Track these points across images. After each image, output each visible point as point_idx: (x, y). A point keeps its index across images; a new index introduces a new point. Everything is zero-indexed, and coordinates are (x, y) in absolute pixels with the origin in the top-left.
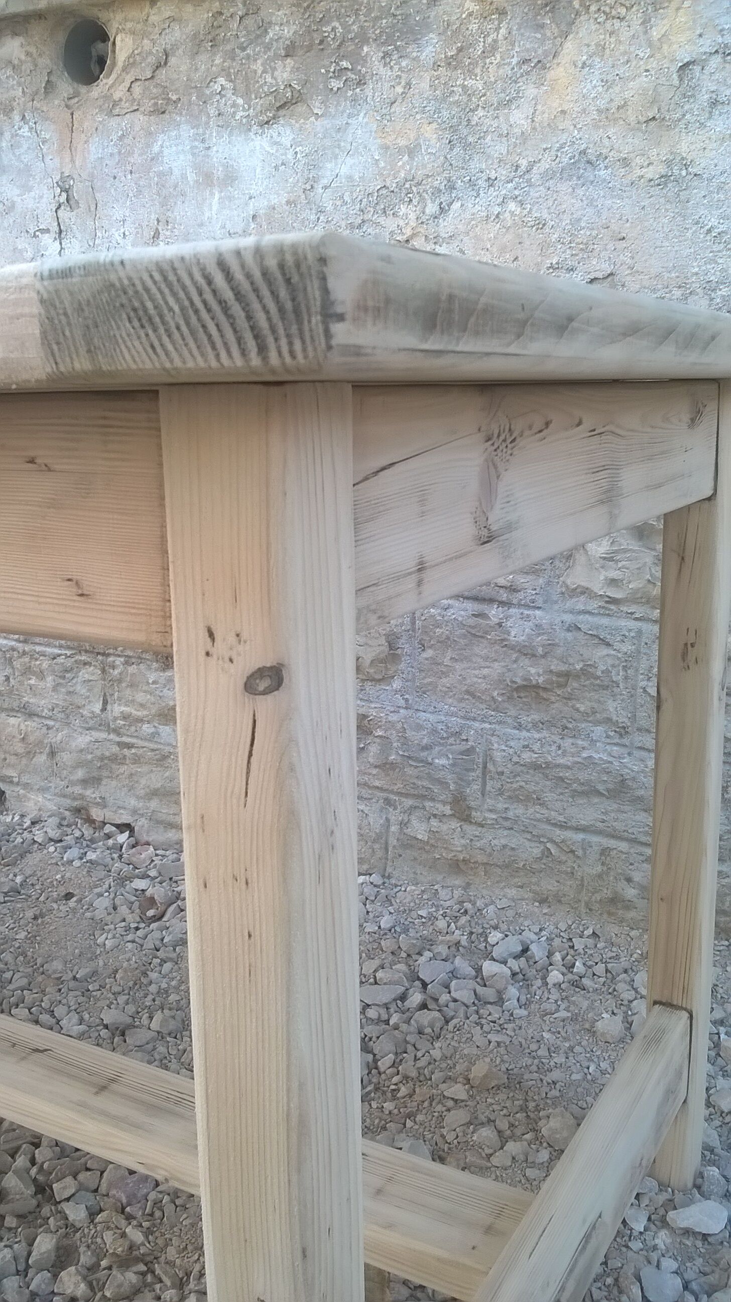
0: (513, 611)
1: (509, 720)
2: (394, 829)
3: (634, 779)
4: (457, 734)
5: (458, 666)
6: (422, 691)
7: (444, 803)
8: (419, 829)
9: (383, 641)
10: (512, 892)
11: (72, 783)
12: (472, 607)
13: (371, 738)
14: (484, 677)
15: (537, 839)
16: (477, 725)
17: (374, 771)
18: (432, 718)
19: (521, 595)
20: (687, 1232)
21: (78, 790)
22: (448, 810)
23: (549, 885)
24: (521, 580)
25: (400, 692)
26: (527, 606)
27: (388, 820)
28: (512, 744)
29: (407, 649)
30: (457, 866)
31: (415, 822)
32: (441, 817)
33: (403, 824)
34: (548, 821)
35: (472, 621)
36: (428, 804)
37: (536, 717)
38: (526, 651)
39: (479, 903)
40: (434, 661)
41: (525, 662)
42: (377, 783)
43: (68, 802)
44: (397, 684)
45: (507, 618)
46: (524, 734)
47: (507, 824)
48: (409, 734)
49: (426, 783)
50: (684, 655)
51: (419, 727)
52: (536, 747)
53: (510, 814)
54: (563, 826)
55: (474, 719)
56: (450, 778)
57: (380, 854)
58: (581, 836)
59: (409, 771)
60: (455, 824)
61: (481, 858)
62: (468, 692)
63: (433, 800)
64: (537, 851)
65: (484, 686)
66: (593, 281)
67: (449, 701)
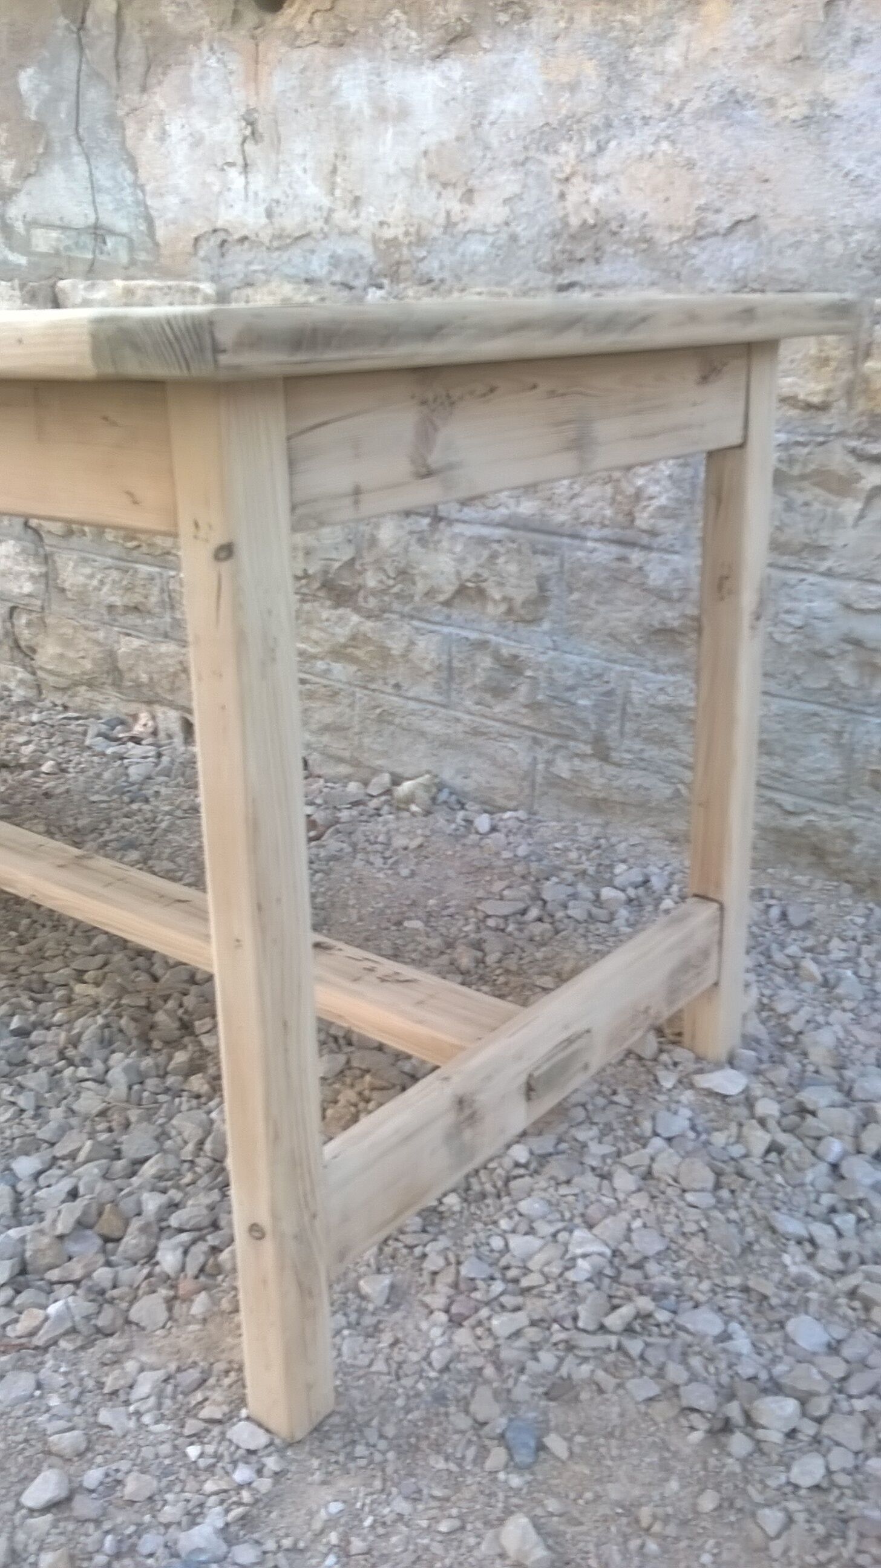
0: (654, 555)
1: (647, 663)
2: (541, 767)
4: (599, 676)
5: (602, 609)
6: (569, 633)
7: (585, 742)
8: (563, 768)
9: (533, 583)
10: (646, 831)
12: (616, 550)
13: (521, 680)
14: (626, 620)
15: (668, 779)
16: (618, 667)
17: (524, 711)
18: (578, 659)
19: (660, 539)
20: (710, 1093)
22: (589, 750)
23: (679, 825)
24: (662, 524)
25: (550, 633)
26: (666, 551)
27: (535, 759)
28: (649, 686)
29: (556, 591)
30: (598, 805)
31: (559, 761)
32: (582, 756)
33: (549, 763)
34: (679, 762)
35: (615, 565)
36: (572, 743)
37: (671, 660)
38: (662, 595)
39: (614, 840)
40: (580, 604)
41: (662, 606)
42: (526, 722)
44: (546, 626)
45: (648, 561)
46: (661, 677)
47: (642, 764)
48: (556, 675)
49: (569, 723)
50: (720, 587)
51: (565, 669)
52: (670, 690)
53: (646, 755)
55: (615, 661)
56: (592, 719)
57: (527, 791)
59: (555, 711)
60: (594, 764)
61: (617, 797)
62: (610, 635)
63: (575, 739)
64: (668, 792)
65: (625, 629)
66: (738, 223)
67: (594, 643)
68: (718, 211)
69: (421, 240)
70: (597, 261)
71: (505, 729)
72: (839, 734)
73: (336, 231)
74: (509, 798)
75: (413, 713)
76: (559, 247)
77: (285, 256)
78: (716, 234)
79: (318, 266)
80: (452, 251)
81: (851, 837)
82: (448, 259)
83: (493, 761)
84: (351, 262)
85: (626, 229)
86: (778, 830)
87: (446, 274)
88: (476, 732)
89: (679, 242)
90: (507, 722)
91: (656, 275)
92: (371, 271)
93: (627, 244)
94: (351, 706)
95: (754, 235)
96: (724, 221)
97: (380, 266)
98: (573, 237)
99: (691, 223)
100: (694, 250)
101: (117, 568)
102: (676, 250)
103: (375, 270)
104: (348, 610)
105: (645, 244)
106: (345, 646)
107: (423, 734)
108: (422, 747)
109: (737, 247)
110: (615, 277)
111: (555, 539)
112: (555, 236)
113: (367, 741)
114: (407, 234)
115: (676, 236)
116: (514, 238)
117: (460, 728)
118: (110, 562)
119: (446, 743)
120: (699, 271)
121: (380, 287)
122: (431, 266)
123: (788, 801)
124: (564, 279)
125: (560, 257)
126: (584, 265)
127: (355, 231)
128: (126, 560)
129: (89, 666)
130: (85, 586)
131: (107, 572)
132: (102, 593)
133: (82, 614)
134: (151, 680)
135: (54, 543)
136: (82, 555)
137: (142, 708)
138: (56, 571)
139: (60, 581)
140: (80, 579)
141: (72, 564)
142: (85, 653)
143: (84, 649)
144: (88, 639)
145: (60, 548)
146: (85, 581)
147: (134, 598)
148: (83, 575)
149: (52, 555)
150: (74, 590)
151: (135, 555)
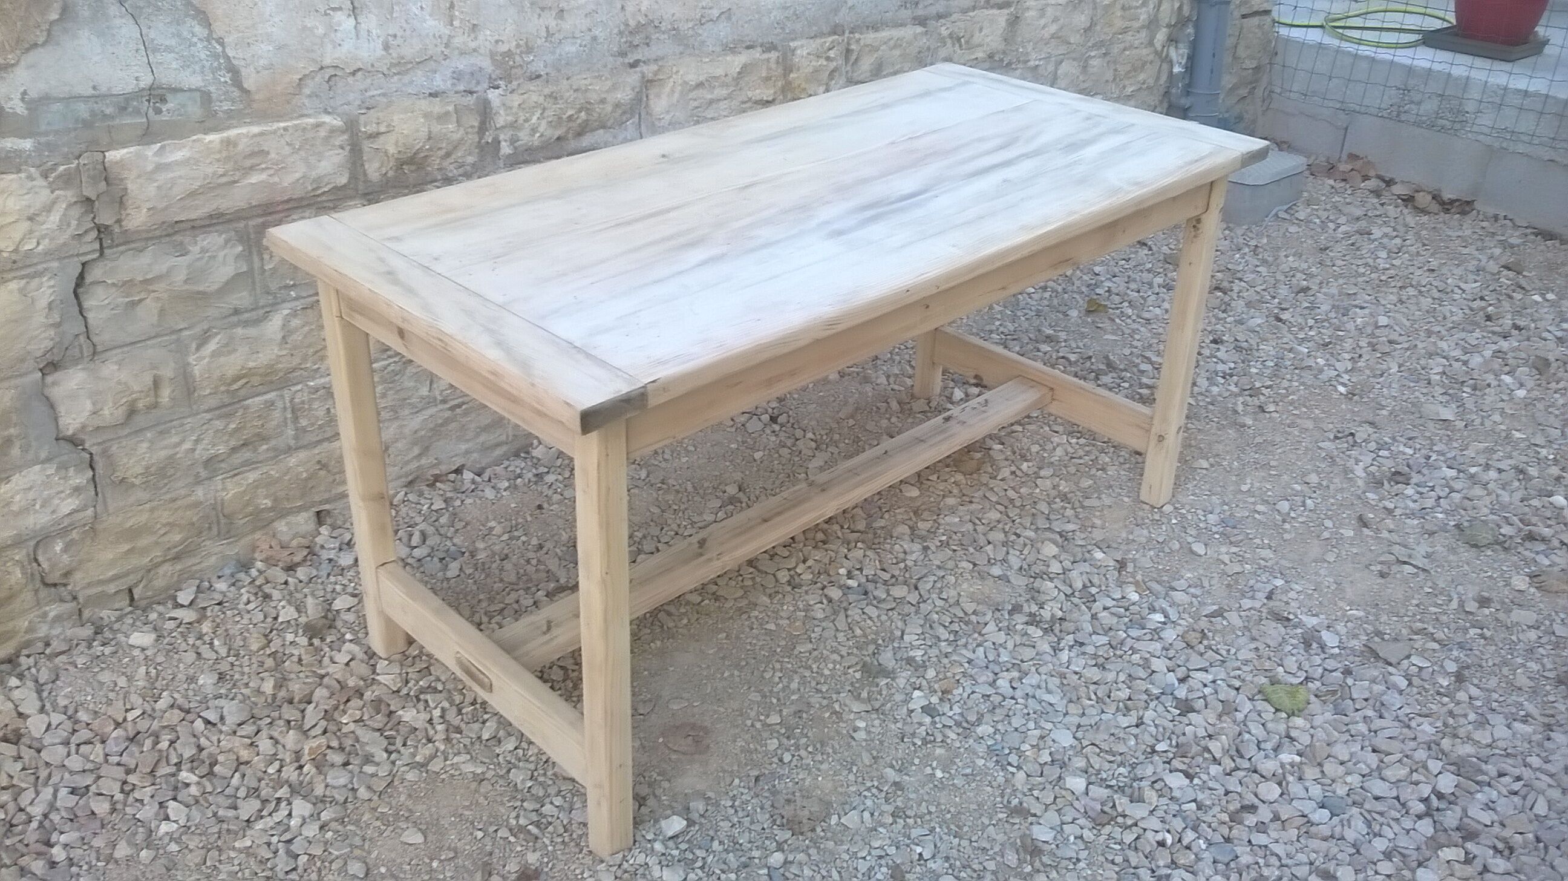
11: (407, 463)
21: (414, 465)
43: (404, 480)
66: (723, 13)
68: (711, 8)
69: (529, 50)
70: (648, 45)
73: (456, 52)
76: (624, 40)
77: (406, 79)
78: (711, 20)
79: (440, 82)
80: (553, 53)
82: (549, 58)
84: (472, 74)
85: (664, 24)
87: (548, 70)
89: (693, 28)
91: (681, 48)
92: (490, 78)
93: (664, 33)
95: (729, 18)
96: (715, 13)
97: (498, 72)
98: (631, 32)
99: (698, 17)
100: (700, 31)
101: (219, 417)
102: (691, 32)
103: (494, 76)
105: (675, 33)
109: (721, 26)
110: (660, 53)
112: (621, 33)
114: (518, 46)
115: (690, 25)
116: (594, 38)
118: (208, 416)
120: (704, 42)
121: (497, 87)
122: (538, 67)
124: (631, 59)
125: (625, 47)
126: (639, 50)
127: (475, 50)
128: (230, 404)
129: (177, 538)
130: (171, 457)
131: (205, 427)
132: (197, 452)
133: (165, 490)
134: (275, 500)
135: (105, 437)
136: (160, 428)
137: (257, 535)
138: (112, 465)
139: (118, 474)
140: (163, 454)
141: (145, 445)
142: (168, 528)
143: (164, 525)
144: (176, 510)
145: (119, 438)
146: (171, 452)
147: (246, 435)
148: (165, 448)
149: (105, 452)
150: (153, 469)
151: (242, 392)
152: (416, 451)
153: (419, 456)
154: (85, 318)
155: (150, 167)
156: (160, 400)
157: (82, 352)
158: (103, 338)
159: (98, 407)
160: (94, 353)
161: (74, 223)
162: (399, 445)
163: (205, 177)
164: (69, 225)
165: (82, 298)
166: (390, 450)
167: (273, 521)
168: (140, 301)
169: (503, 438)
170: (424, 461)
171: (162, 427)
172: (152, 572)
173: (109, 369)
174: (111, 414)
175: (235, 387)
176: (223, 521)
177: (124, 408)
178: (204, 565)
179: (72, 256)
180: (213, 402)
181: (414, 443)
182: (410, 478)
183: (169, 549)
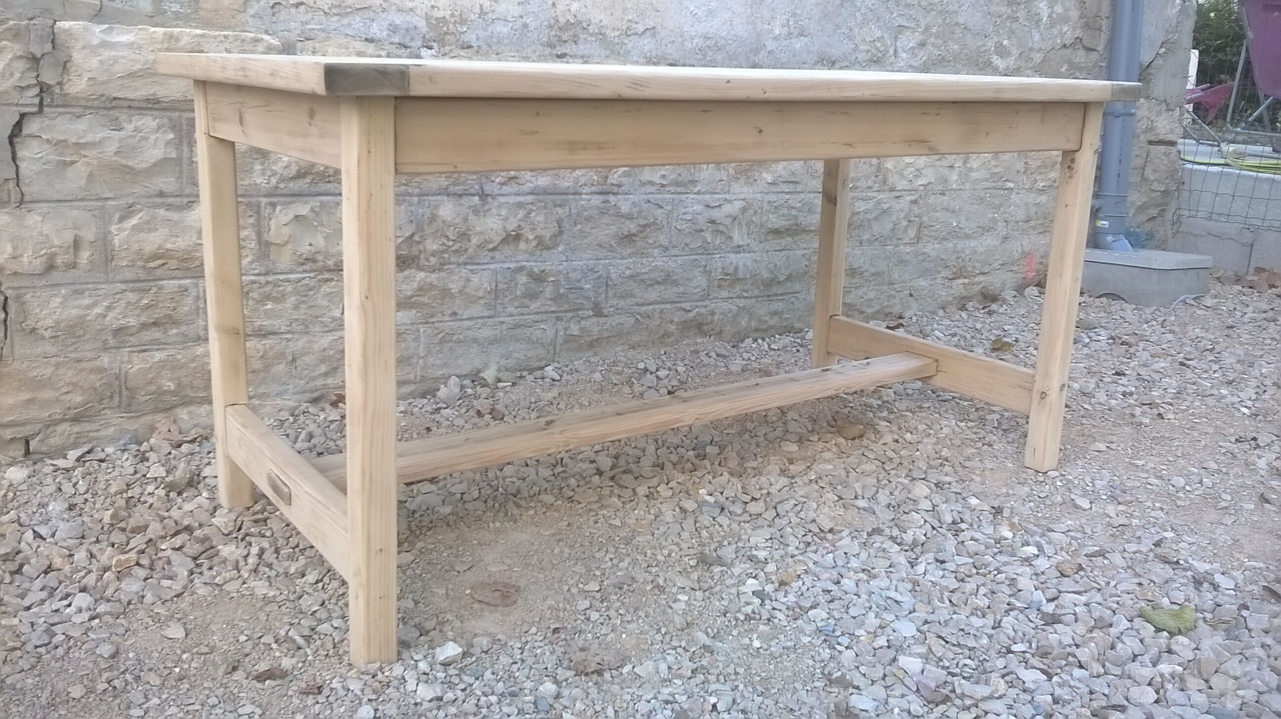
0: (620, 197)
1: (618, 256)
2: (561, 333)
3: (673, 271)
4: (592, 270)
5: (593, 231)
6: (573, 250)
7: (588, 310)
8: (575, 330)
9: (555, 224)
11: (313, 379)
12: (602, 198)
13: (545, 284)
14: (607, 235)
15: (632, 315)
16: (602, 262)
17: (550, 302)
18: (580, 263)
19: (623, 188)
21: (319, 383)
22: (591, 313)
23: (636, 338)
24: (624, 180)
25: (563, 252)
26: (626, 194)
27: (557, 329)
28: (620, 268)
29: (567, 227)
30: (596, 343)
31: (572, 326)
32: (587, 318)
33: (566, 329)
34: (637, 304)
35: (602, 205)
36: (580, 313)
37: (629, 251)
38: (629, 217)
40: (581, 231)
41: (628, 222)
43: (309, 396)
44: (561, 248)
45: (619, 201)
46: (625, 261)
47: (619, 311)
48: (571, 275)
49: (581, 301)
51: (575, 270)
52: (632, 267)
53: (620, 306)
54: (642, 305)
55: (601, 259)
56: (592, 294)
58: (650, 307)
59: (571, 296)
60: (594, 320)
61: (606, 334)
62: (598, 245)
63: (583, 310)
64: (632, 321)
65: (607, 240)
66: (647, 29)
67: (588, 252)
68: (637, 23)
69: (463, 21)
70: (576, 42)
71: (537, 317)
72: (705, 266)
73: (394, 7)
74: (540, 360)
75: (469, 328)
76: (553, 33)
77: (345, 21)
78: (636, 34)
79: (377, 30)
80: (485, 30)
81: (713, 313)
82: (482, 34)
83: (529, 340)
84: (407, 30)
85: (591, 27)
86: (685, 321)
87: (480, 43)
88: (517, 326)
89: (619, 36)
90: (538, 313)
91: (608, 52)
92: (424, 37)
93: (591, 35)
94: (416, 339)
95: (654, 36)
96: (640, 28)
97: (431, 34)
98: (560, 28)
99: (624, 28)
100: (626, 41)
101: (133, 290)
102: (616, 40)
103: (427, 37)
104: (413, 271)
105: (601, 36)
106: (411, 297)
107: (475, 340)
108: (475, 349)
109: (646, 42)
110: (586, 52)
111: (564, 197)
112: (550, 27)
113: (430, 360)
114: (452, 15)
115: (617, 33)
116: (525, 26)
117: (504, 327)
118: (123, 286)
119: (494, 341)
120: (629, 52)
121: (431, 48)
122: (470, 38)
123: (687, 306)
124: (560, 50)
125: (553, 39)
126: (567, 44)
127: (411, 10)
128: (144, 281)
129: (79, 399)
130: (81, 317)
131: (118, 296)
132: (108, 319)
133: (72, 348)
134: (179, 385)
135: (22, 284)
136: (74, 287)
137: (158, 417)
138: (24, 313)
139: (29, 322)
140: (75, 312)
141: (59, 300)
142: (71, 388)
143: (68, 384)
144: (81, 371)
145: (34, 287)
146: (82, 312)
147: (158, 313)
148: (78, 307)
149: (18, 297)
150: (63, 325)
151: (159, 272)
152: (323, 368)
153: (326, 374)
154: (17, 167)
155: (95, 42)
156: (78, 261)
157: (9, 198)
158: (32, 190)
159: (19, 252)
160: (22, 202)
161: (17, 75)
162: (307, 359)
163: (145, 63)
164: (12, 75)
165: (18, 147)
166: (298, 362)
167: (175, 407)
168: (73, 163)
169: (411, 377)
170: (330, 381)
171: (78, 287)
172: (51, 429)
173: (33, 219)
174: (30, 262)
175: (152, 265)
176: (125, 393)
177: (44, 259)
178: (102, 433)
179: (11, 104)
180: (128, 275)
181: (323, 361)
182: (315, 395)
183: (69, 408)
